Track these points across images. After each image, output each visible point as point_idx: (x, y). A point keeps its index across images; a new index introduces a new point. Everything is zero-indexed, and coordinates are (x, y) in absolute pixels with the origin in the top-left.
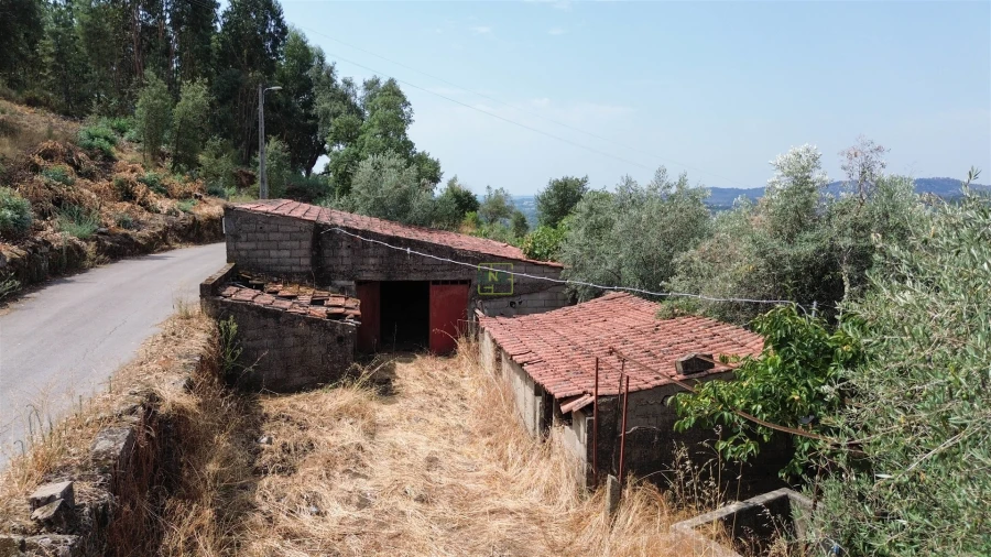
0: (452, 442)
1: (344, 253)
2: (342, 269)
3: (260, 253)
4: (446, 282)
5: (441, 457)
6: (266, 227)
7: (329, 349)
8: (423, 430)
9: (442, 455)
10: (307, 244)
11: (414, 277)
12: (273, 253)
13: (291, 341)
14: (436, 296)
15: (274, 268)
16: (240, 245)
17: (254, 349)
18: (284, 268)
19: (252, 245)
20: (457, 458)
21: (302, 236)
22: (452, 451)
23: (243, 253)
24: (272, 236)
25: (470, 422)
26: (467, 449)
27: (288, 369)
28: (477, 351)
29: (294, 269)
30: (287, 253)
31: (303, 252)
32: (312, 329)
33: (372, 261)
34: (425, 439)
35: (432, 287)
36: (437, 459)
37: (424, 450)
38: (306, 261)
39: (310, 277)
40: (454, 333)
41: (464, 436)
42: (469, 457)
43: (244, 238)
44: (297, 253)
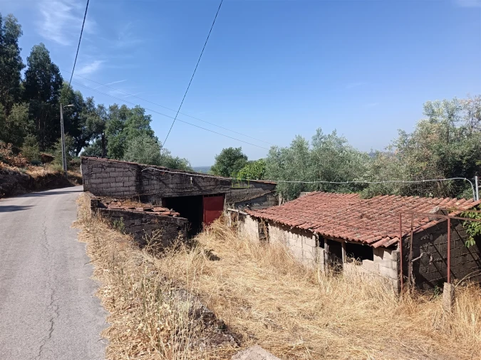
1: (154, 182)
2: (154, 192)
3: (104, 185)
4: (211, 196)
6: (108, 170)
7: (173, 235)
10: (133, 178)
11: (195, 193)
12: (113, 185)
14: (206, 203)
16: (92, 181)
18: (120, 193)
19: (100, 181)
21: (130, 174)
23: (94, 186)
24: (112, 174)
29: (125, 193)
30: (121, 184)
31: (130, 183)
32: (162, 223)
33: (171, 186)
35: (204, 199)
38: (133, 188)
39: (135, 198)
43: (94, 176)
44: (127, 184)
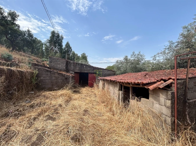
0: (93, 105)
1: (72, 66)
2: (72, 69)
3: (56, 66)
4: (92, 73)
5: (89, 110)
6: (57, 61)
7: (63, 81)
8: (85, 101)
9: (90, 109)
10: (65, 64)
11: (86, 72)
12: (58, 66)
13: (54, 78)
14: (90, 76)
15: (58, 69)
16: (52, 64)
17: (44, 80)
18: (60, 69)
19: (54, 64)
20: (95, 110)
21: (64, 63)
22: (93, 107)
23: (52, 65)
24: (58, 62)
25: (98, 99)
26: (98, 107)
27: (52, 85)
28: (98, 86)
29: (62, 69)
30: (61, 66)
31: (64, 66)
32: (59, 76)
33: (77, 68)
34: (85, 103)
35: (89, 74)
36: (88, 111)
37: (84, 107)
38: (65, 68)
39: (65, 71)
40: (93, 82)
41: (96, 103)
42: (99, 110)
43: (52, 62)
